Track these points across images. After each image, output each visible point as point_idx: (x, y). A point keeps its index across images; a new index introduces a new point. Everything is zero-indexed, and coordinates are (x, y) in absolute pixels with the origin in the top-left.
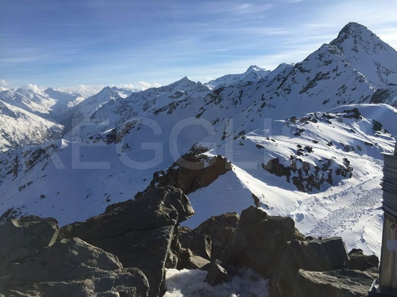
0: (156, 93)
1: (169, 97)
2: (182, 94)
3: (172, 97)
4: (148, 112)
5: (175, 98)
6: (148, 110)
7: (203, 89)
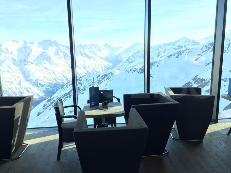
0: (165, 46)
1: (173, 49)
2: (182, 47)
3: (176, 49)
4: (160, 57)
5: (177, 49)
6: (160, 56)
7: (196, 44)
